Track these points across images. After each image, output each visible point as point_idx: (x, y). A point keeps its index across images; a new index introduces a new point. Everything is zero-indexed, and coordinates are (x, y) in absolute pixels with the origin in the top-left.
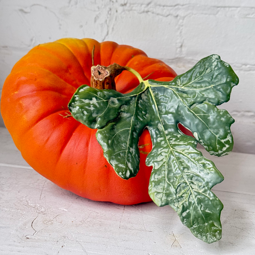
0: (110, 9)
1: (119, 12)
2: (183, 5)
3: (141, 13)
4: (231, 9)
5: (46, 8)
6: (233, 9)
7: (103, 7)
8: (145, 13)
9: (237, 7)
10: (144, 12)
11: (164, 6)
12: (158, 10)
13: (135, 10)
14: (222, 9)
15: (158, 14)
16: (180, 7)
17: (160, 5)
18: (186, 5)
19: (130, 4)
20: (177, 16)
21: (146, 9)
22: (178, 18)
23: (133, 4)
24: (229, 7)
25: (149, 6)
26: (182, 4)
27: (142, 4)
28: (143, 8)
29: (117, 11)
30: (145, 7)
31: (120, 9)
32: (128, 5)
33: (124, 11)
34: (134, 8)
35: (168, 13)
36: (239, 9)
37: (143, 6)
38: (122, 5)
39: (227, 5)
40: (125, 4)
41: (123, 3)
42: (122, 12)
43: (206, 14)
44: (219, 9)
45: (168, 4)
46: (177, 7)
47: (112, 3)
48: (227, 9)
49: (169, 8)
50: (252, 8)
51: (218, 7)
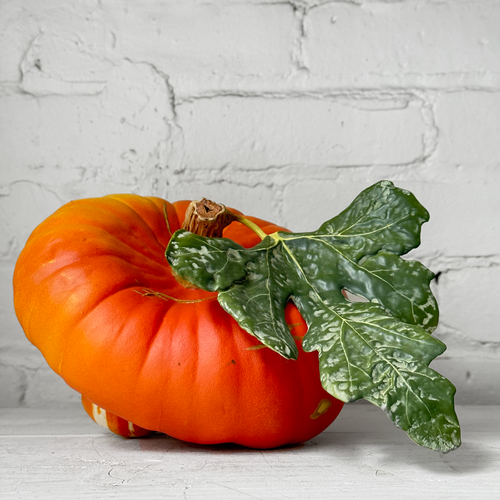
0: (157, 181)
1: (172, 184)
2: (280, 168)
3: (210, 184)
4: (358, 169)
5: (39, 185)
6: (362, 168)
7: (144, 176)
8: (217, 184)
9: (368, 166)
10: (215, 182)
11: (248, 170)
12: (240, 177)
13: (199, 180)
14: (345, 170)
15: (239, 184)
16: (276, 170)
17: (241, 170)
18: (285, 166)
19: (191, 170)
20: (271, 186)
21: (219, 177)
22: (274, 188)
23: (197, 170)
24: (356, 166)
25: (224, 172)
26: (278, 165)
27: (211, 170)
28: (214, 175)
29: (168, 184)
30: (216, 174)
31: (174, 179)
32: (187, 172)
33: (180, 182)
34: (197, 177)
35: (256, 181)
36: (371, 168)
37: (213, 172)
38: (178, 173)
39: (351, 164)
40: (182, 171)
41: (178, 168)
42: (177, 184)
43: (319, 179)
44: (339, 170)
45: (256, 167)
46: (270, 170)
47: (159, 171)
48: (352, 170)
49: (258, 173)
50: (392, 166)
51: (338, 167)
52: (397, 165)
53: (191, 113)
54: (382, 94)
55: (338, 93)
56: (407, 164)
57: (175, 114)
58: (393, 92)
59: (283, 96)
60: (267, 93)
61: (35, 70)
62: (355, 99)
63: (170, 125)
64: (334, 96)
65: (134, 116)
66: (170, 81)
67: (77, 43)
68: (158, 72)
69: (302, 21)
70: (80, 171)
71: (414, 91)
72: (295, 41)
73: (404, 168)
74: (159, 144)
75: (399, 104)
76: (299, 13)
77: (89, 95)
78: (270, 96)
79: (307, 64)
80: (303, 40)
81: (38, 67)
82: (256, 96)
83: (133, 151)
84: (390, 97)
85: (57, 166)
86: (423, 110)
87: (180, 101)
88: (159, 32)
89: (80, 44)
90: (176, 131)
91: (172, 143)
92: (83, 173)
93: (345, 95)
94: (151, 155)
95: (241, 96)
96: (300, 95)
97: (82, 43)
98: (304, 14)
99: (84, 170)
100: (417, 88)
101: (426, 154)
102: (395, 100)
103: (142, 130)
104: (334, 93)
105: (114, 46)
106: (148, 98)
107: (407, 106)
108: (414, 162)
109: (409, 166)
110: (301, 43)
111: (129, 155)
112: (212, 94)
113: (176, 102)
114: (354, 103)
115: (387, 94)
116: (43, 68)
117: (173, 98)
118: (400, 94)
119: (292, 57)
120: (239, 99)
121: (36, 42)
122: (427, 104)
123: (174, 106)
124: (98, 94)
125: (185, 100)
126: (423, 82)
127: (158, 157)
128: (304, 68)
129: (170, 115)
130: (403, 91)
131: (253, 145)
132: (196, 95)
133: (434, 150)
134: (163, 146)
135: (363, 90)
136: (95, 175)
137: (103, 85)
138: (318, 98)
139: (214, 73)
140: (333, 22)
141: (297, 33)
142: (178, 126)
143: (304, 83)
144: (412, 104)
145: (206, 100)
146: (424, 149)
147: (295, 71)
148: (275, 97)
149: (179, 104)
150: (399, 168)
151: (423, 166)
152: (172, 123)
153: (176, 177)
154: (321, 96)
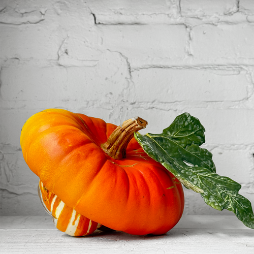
0: (122, 108)
1: (129, 109)
3: (147, 109)
4: (217, 103)
6: (218, 103)
7: (116, 105)
8: (151, 109)
9: (222, 101)
10: (149, 108)
11: (165, 103)
12: (161, 106)
13: (142, 107)
14: (210, 103)
15: (161, 109)
16: (178, 103)
17: (162, 102)
19: (139, 103)
20: (176, 110)
21: (151, 106)
22: (177, 111)
23: (141, 102)
24: (216, 101)
25: (154, 103)
26: (179, 101)
27: (148, 102)
28: (149, 105)
29: (127, 109)
30: (150, 104)
31: (130, 107)
32: (136, 103)
33: (133, 108)
34: (141, 106)
35: (169, 108)
36: (223, 102)
37: (149, 103)
38: (132, 104)
39: (214, 100)
40: (134, 103)
41: (133, 102)
42: (132, 109)
43: (199, 107)
44: (208, 103)
45: (169, 101)
46: (176, 103)
47: (123, 103)
48: (214, 103)
49: (170, 104)
50: (233, 101)
51: (208, 102)
52: (235, 101)
53: (138, 75)
54: (228, 67)
55: (207, 67)
56: (240, 101)
57: (131, 76)
58: (233, 67)
59: (181, 68)
60: (174, 66)
61: (65, 54)
62: (215, 70)
63: (128, 81)
64: (205, 68)
65: (111, 77)
66: (128, 60)
67: (85, 42)
68: (123, 56)
69: (190, 33)
70: (86, 103)
71: (242, 66)
72: (187, 42)
73: (238, 102)
74: (123, 90)
75: (236, 72)
76: (188, 29)
77: (90, 66)
78: (175, 68)
79: (192, 53)
80: (190, 42)
81: (67, 53)
82: (169, 68)
83: (111, 93)
84: (231, 69)
85: (76, 100)
86: (247, 75)
87: (133, 70)
88: (123, 37)
89: (86, 43)
90: (131, 84)
91: (129, 90)
92: (88, 104)
93: (210, 68)
94: (119, 95)
95: (162, 68)
96: (189, 68)
97: (87, 42)
98: (191, 29)
99: (88, 102)
100: (244, 65)
101: (248, 96)
102: (234, 70)
103: (115, 83)
104: (205, 67)
105: (102, 44)
106: (118, 68)
107: (239, 73)
108: (243, 100)
109: (241, 102)
110: (189, 43)
111: (109, 95)
112: (148, 67)
113: (131, 71)
114: (215, 71)
115: (230, 67)
116: (69, 54)
117: (130, 68)
118: (236, 68)
119: (185, 50)
120: (161, 69)
121: (65, 41)
122: (249, 72)
123: (130, 72)
124: (95, 66)
125: (135, 69)
126: (246, 62)
127: (123, 96)
128: (191, 55)
129: (129, 76)
130: (237, 66)
131: (168, 91)
132: (141, 67)
133: (252, 94)
134: (125, 91)
135: (219, 65)
136: (93, 105)
137: (97, 62)
138: (198, 69)
139: (149, 57)
140: (204, 34)
141: (187, 38)
142: (132, 82)
143: (191, 62)
144: (242, 72)
145: (145, 70)
146: (247, 94)
147: (187, 57)
148: (177, 69)
149: (133, 71)
150: (236, 102)
151: (247, 101)
152: (130, 80)
153: (131, 106)
154: (199, 68)
